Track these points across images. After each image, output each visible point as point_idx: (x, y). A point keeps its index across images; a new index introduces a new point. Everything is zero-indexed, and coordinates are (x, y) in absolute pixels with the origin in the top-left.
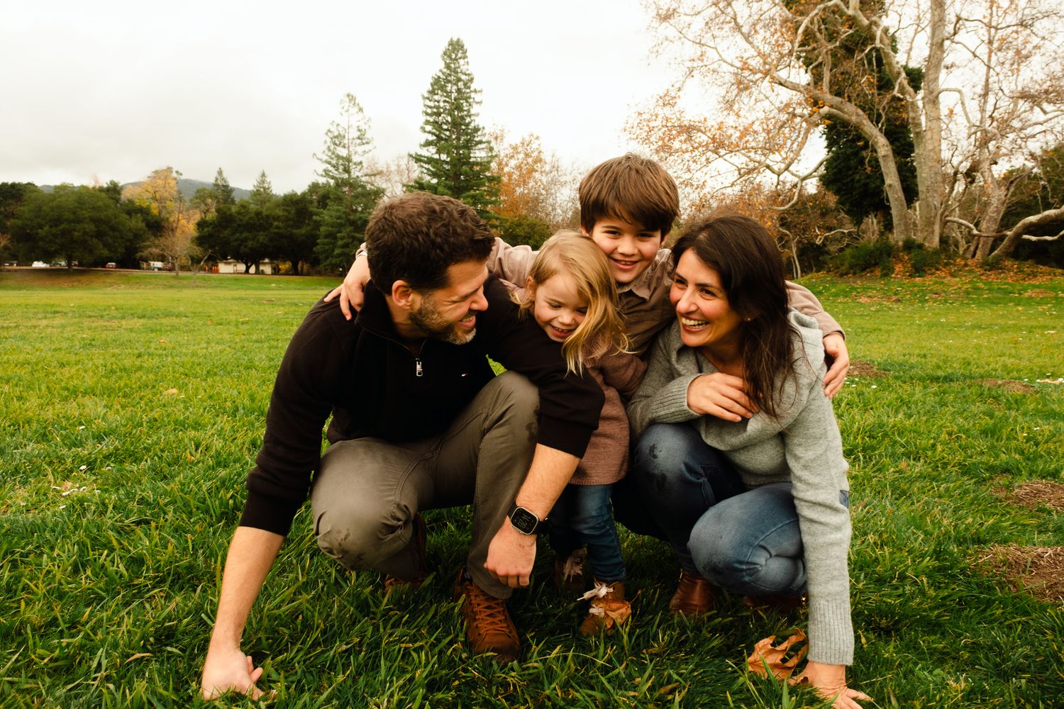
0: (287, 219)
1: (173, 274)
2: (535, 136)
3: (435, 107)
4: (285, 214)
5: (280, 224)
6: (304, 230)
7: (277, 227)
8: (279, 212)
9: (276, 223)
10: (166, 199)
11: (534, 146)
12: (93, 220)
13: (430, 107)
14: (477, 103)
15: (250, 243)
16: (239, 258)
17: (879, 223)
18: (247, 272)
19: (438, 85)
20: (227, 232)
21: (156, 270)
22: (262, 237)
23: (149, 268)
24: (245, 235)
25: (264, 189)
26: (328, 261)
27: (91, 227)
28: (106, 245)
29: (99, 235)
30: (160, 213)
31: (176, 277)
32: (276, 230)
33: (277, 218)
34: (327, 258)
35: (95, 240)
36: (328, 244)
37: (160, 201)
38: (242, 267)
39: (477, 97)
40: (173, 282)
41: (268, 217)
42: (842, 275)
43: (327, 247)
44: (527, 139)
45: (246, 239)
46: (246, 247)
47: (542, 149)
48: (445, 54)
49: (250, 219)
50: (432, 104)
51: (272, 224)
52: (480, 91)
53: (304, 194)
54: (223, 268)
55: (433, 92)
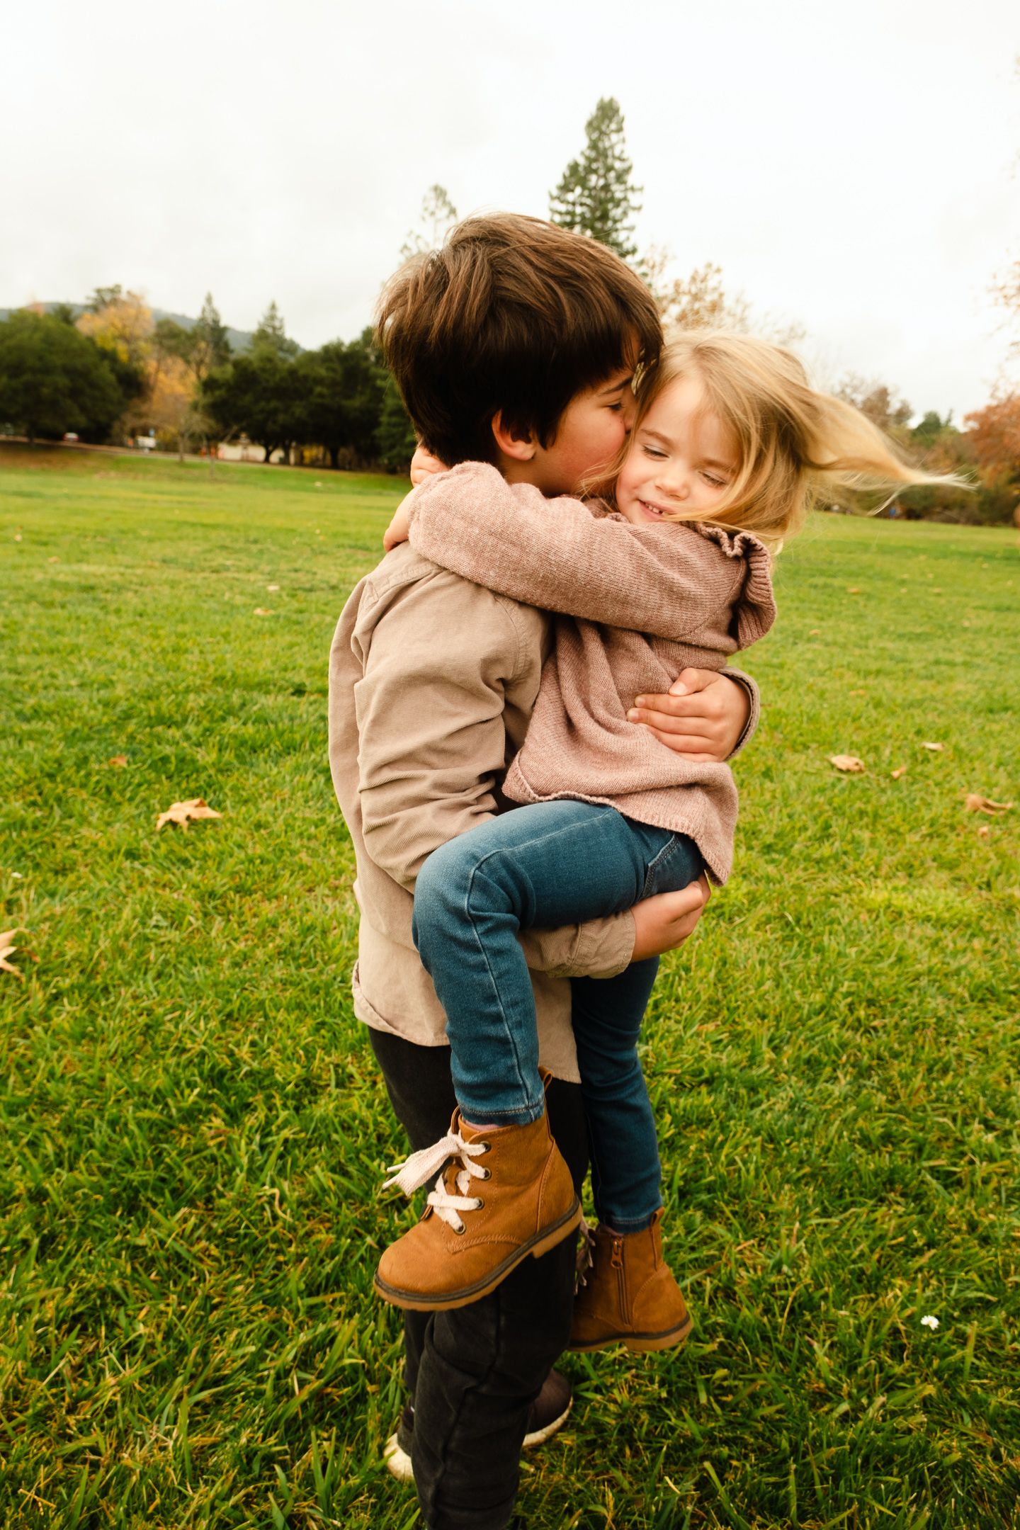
0: (334, 383)
1: (174, 458)
2: (715, 267)
3: (568, 213)
4: (331, 374)
5: (325, 391)
6: (356, 402)
7: (321, 395)
8: (322, 372)
9: (318, 389)
10: (140, 338)
11: (711, 283)
12: (68, 371)
13: (560, 213)
14: (634, 209)
15: (281, 418)
16: (256, 439)
18: (267, 460)
19: (576, 176)
20: (247, 399)
21: (147, 451)
22: (299, 410)
23: (137, 447)
24: (274, 404)
26: (395, 452)
27: (63, 381)
28: (83, 409)
29: (74, 393)
30: (131, 358)
31: (181, 464)
32: (319, 400)
33: (319, 381)
34: (392, 447)
35: (69, 402)
36: (395, 425)
37: (128, 340)
38: (258, 452)
39: (634, 199)
40: (180, 471)
41: (306, 377)
43: (394, 430)
44: (702, 272)
45: (275, 412)
46: (274, 422)
47: (722, 289)
48: (590, 124)
49: (282, 379)
50: (563, 208)
51: (311, 391)
52: (641, 189)
53: (353, 345)
54: (228, 452)
55: (565, 188)
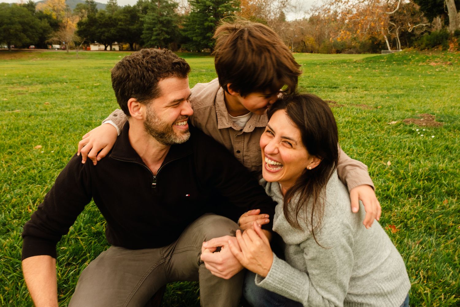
0: (126, 20)
1: (65, 51)
4: (125, 17)
5: (122, 23)
6: (135, 27)
7: (121, 25)
8: (122, 17)
9: (120, 23)
10: (60, 10)
12: (21, 23)
15: (106, 34)
16: (101, 42)
17: (442, 21)
18: (106, 49)
20: (94, 28)
21: (56, 49)
22: (113, 31)
23: (53, 49)
24: (104, 29)
25: (114, 4)
26: (149, 43)
27: (19, 27)
28: (28, 36)
29: (24, 31)
30: (57, 18)
31: (68, 53)
32: (120, 27)
33: (120, 20)
34: (148, 41)
35: (22, 34)
36: (148, 34)
37: (57, 11)
38: (103, 47)
40: (66, 56)
41: (115, 19)
42: (421, 50)
43: (148, 35)
45: (104, 32)
46: (104, 36)
49: (106, 20)
51: (117, 24)
53: (134, 7)
54: (93, 48)
